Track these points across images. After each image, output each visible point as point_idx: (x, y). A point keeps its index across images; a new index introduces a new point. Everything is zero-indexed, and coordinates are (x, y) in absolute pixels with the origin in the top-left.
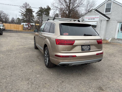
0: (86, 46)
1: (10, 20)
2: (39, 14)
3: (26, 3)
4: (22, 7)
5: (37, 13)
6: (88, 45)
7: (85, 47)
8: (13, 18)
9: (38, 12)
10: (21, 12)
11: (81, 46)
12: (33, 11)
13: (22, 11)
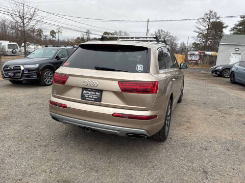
0: (93, 91)
1: (179, 46)
2: (239, 30)
3: (211, 12)
4: (201, 20)
5: (233, 30)
6: (96, 90)
7: (90, 93)
8: (183, 44)
9: (238, 26)
10: (198, 30)
11: (81, 90)
12: (225, 25)
13: (200, 29)
